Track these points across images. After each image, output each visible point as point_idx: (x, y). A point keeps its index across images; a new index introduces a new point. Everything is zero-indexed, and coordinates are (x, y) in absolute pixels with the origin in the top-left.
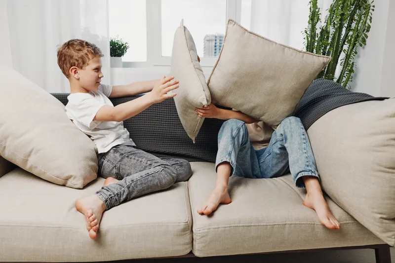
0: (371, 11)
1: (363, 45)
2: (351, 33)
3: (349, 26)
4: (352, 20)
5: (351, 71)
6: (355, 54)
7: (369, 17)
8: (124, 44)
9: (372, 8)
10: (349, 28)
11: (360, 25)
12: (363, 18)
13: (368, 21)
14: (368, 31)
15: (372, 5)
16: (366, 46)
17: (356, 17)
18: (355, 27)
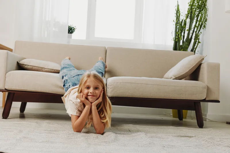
0: (207, 11)
1: (205, 28)
2: (198, 22)
3: (197, 19)
4: (198, 16)
5: (199, 42)
6: (201, 34)
7: (207, 15)
8: (74, 27)
9: (207, 10)
10: (197, 20)
11: (203, 19)
12: (204, 15)
13: (206, 16)
14: (206, 21)
15: (207, 8)
16: (206, 29)
17: (200, 15)
18: (200, 20)
